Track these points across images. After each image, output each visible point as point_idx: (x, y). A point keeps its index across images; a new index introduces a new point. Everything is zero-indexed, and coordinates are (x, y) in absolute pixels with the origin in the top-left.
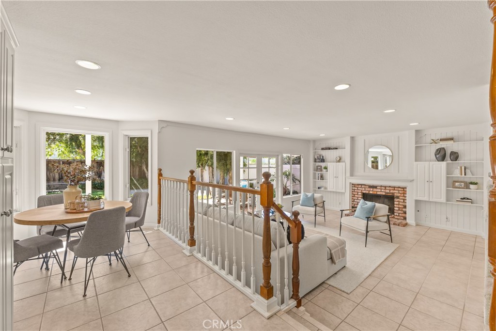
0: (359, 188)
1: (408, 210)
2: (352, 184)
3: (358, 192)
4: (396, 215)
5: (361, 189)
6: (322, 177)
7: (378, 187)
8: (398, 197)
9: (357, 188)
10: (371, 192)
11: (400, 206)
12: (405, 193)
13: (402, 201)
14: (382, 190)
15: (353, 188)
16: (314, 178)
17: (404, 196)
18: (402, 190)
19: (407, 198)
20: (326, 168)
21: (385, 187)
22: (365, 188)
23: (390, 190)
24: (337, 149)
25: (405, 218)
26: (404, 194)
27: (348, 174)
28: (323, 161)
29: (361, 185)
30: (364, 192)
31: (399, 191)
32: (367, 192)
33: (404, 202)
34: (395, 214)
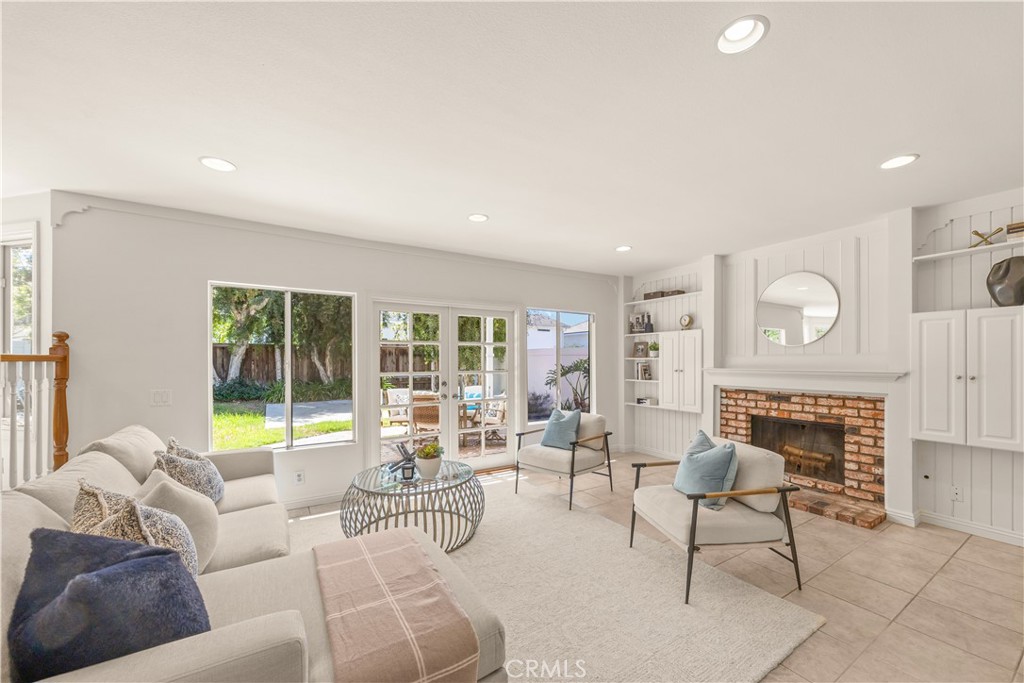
0: (739, 402)
1: (887, 472)
2: (722, 390)
3: (737, 413)
4: (851, 487)
5: (745, 403)
6: (647, 373)
7: (793, 399)
8: (856, 431)
9: (736, 400)
10: (773, 414)
11: (863, 459)
12: (878, 417)
13: (871, 441)
14: (807, 408)
15: (725, 401)
16: (630, 374)
17: (875, 427)
18: (870, 406)
19: (886, 434)
20: (655, 348)
21: (816, 398)
22: (756, 401)
23: (830, 407)
24: (683, 292)
25: (880, 499)
26: (876, 420)
27: (710, 362)
28: (649, 328)
29: (747, 392)
30: (755, 412)
31: (859, 409)
32: (763, 413)
33: (875, 445)
34: (848, 483)
